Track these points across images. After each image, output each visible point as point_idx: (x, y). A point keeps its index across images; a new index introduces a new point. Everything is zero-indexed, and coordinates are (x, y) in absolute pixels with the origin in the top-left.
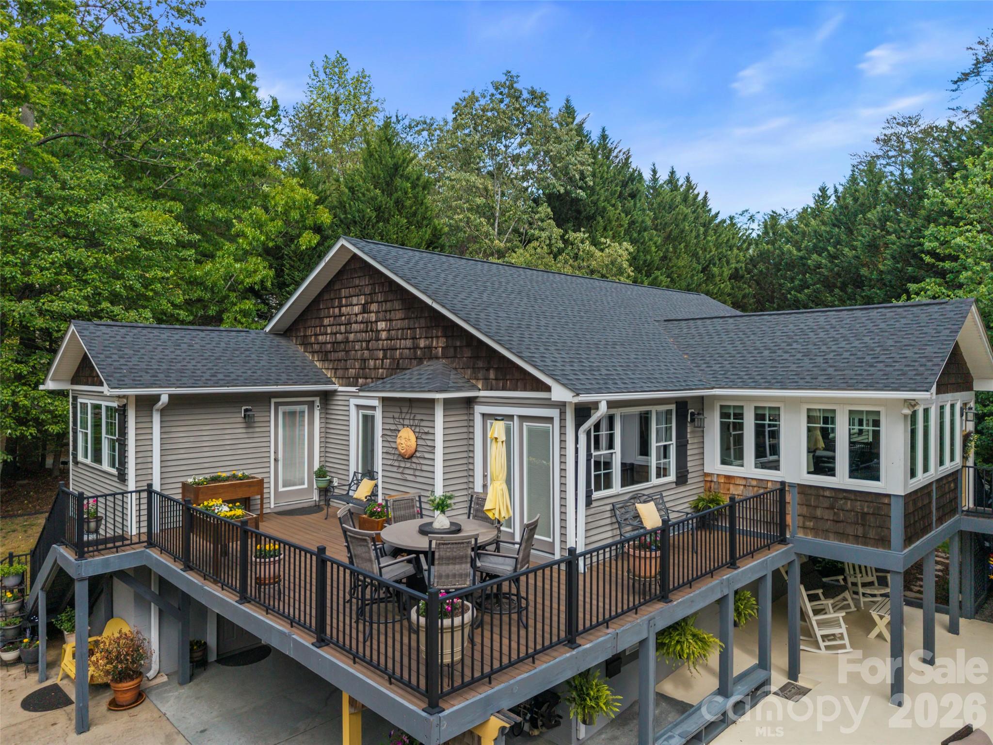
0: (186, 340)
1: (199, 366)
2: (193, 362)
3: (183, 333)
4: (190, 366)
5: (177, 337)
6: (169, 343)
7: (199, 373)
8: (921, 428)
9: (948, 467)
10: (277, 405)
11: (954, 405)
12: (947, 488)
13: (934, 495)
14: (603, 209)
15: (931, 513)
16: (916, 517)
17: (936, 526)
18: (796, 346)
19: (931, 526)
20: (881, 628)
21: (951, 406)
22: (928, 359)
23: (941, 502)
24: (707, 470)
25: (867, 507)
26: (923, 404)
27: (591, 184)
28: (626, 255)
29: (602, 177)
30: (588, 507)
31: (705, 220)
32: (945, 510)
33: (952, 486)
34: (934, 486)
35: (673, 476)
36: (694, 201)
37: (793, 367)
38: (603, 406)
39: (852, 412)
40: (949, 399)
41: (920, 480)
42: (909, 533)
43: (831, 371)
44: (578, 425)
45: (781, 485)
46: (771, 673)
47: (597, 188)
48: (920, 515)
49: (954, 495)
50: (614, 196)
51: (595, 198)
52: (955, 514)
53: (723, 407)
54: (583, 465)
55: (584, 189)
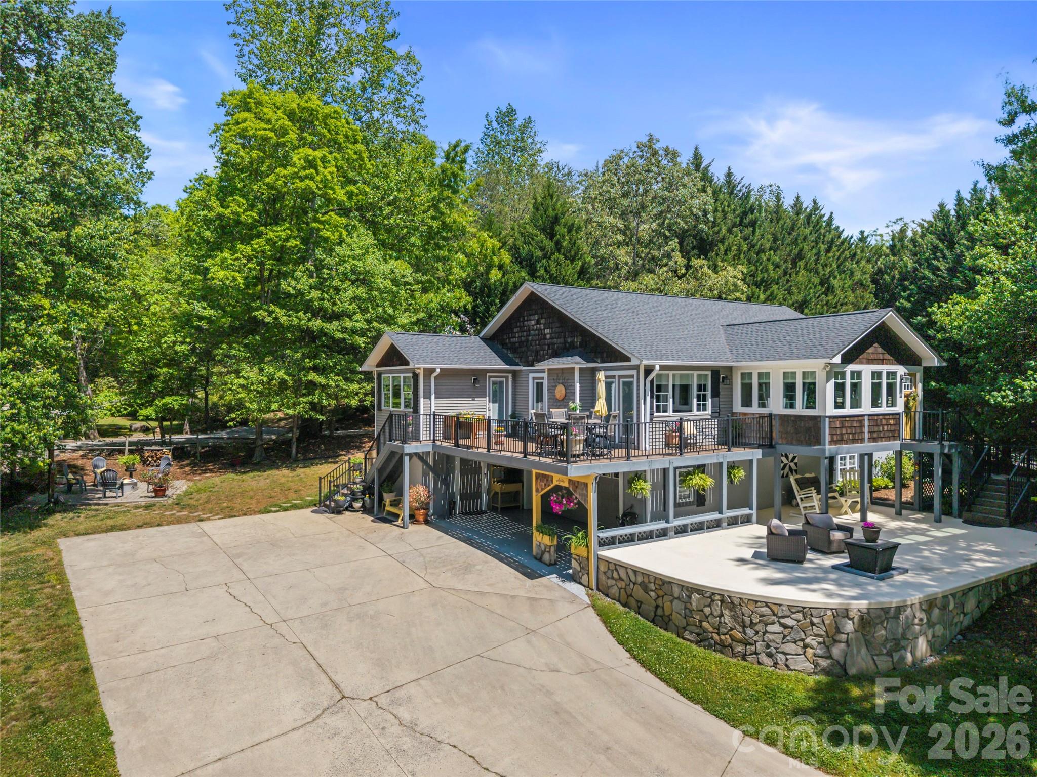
8: (848, 382)
9: (884, 409)
10: (490, 377)
11: (894, 374)
12: (884, 422)
13: (866, 423)
14: (724, 236)
15: (862, 432)
16: (844, 431)
17: (869, 442)
18: (788, 338)
19: (862, 440)
20: (846, 508)
21: (888, 374)
22: (843, 342)
23: (876, 429)
24: (734, 411)
25: (811, 424)
26: (850, 368)
27: (712, 219)
28: (740, 276)
29: (723, 211)
30: (651, 419)
31: (829, 237)
32: (882, 435)
33: (892, 422)
34: (866, 418)
35: (709, 411)
36: (818, 222)
37: (779, 349)
38: (657, 367)
39: (804, 373)
40: (884, 368)
41: (848, 411)
42: (835, 438)
43: (795, 351)
44: (646, 377)
45: (770, 415)
46: (754, 512)
47: (719, 220)
48: (849, 431)
49: (893, 428)
50: (734, 225)
51: (716, 229)
52: (894, 440)
53: (742, 374)
54: (648, 398)
55: (706, 223)
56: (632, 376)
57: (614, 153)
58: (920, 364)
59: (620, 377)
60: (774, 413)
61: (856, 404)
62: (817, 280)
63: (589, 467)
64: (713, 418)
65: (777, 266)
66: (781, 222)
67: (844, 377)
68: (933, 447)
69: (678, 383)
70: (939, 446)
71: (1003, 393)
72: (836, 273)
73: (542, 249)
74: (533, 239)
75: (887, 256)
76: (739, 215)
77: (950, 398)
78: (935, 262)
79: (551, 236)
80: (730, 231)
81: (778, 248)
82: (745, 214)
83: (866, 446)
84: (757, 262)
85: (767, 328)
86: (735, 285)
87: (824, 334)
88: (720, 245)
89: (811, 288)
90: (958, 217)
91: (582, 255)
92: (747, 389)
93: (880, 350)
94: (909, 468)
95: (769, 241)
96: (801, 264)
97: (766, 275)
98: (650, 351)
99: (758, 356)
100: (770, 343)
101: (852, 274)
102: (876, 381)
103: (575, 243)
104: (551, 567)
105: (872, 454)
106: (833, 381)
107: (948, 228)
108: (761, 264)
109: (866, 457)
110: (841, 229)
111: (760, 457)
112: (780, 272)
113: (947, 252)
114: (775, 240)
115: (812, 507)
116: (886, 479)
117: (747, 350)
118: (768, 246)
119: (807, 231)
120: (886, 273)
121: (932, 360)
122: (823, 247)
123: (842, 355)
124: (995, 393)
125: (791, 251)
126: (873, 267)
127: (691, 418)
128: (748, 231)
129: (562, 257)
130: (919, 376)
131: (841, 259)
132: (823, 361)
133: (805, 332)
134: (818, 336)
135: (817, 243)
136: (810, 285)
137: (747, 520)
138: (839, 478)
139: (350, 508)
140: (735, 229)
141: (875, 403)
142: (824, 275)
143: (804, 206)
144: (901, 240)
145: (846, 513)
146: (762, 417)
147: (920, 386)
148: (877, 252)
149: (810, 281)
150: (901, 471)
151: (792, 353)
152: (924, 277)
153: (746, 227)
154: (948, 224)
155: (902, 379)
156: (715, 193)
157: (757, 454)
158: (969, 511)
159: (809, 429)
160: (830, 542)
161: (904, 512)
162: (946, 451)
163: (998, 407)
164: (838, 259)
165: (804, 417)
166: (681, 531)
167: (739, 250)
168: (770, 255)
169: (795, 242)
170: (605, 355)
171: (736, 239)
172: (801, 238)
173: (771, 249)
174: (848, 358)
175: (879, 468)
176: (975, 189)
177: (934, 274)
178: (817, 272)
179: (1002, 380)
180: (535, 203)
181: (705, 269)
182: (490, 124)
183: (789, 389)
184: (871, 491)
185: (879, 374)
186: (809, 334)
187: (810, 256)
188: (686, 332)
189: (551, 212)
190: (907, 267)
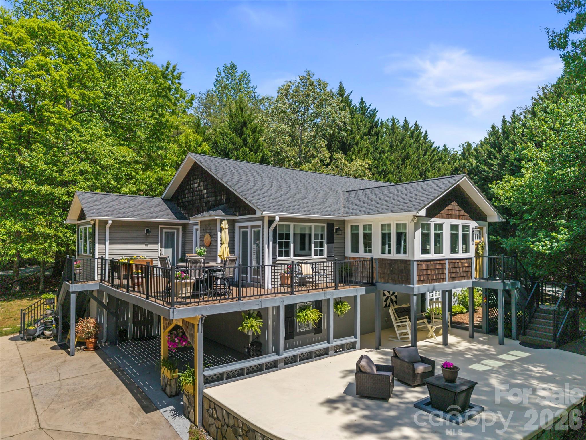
0: (124, 200)
1: (127, 210)
2: (125, 209)
3: (123, 197)
4: (123, 210)
5: (120, 199)
6: (116, 201)
7: (126, 213)
8: (432, 232)
9: (460, 255)
10: (162, 229)
11: (468, 227)
12: (460, 265)
13: (447, 266)
14: (358, 141)
15: (444, 273)
16: (429, 272)
17: (449, 281)
18: (387, 198)
19: (444, 280)
20: (432, 333)
21: (463, 226)
22: (427, 199)
23: (454, 270)
24: (346, 256)
25: (402, 266)
26: (433, 221)
27: (349, 128)
28: (367, 166)
29: (357, 124)
30: (274, 263)
31: (424, 147)
32: (458, 275)
33: (466, 265)
34: (447, 261)
35: (325, 256)
36: (418, 136)
37: (379, 206)
38: (277, 218)
39: (397, 225)
40: (460, 222)
41: (432, 256)
42: (422, 278)
43: (391, 207)
44: (269, 227)
45: (372, 259)
46: (358, 340)
47: (354, 130)
48: (433, 272)
49: (467, 270)
50: (365, 134)
51: (353, 136)
52: (468, 279)
53: (352, 226)
54: (271, 243)
55: (346, 131)
56: (259, 226)
57: (285, 84)
58: (486, 221)
59: (252, 227)
60: (374, 257)
61: (439, 250)
62: (418, 173)
63: (195, 310)
64: (328, 261)
65: (393, 162)
66: (395, 135)
67: (429, 228)
68: (497, 284)
69: (298, 232)
70: (502, 284)
71: (543, 244)
72: (430, 169)
73: (234, 144)
74: (227, 136)
75: (460, 160)
76: (368, 128)
77: (503, 248)
78: (490, 161)
79: (240, 134)
80: (362, 138)
81: (393, 152)
82: (371, 128)
83: (447, 284)
84: (379, 159)
85: (373, 192)
86: (363, 172)
87: (414, 194)
88: (355, 146)
89: (414, 177)
90: (504, 132)
91: (262, 149)
92: (355, 237)
93: (457, 207)
94: (478, 299)
95: (387, 146)
96: (408, 162)
97: (385, 168)
98: (274, 206)
99: (362, 211)
100: (373, 202)
101: (439, 170)
102: (454, 232)
103: (257, 141)
104: (172, 399)
105: (451, 290)
106: (419, 231)
107: (498, 140)
108: (382, 160)
109: (447, 293)
110: (432, 142)
111: (364, 293)
112: (394, 166)
113: (497, 155)
114: (391, 147)
115: (406, 333)
116: (461, 306)
117: (355, 208)
118: (387, 149)
119: (412, 141)
120: (460, 170)
121: (495, 217)
122: (422, 152)
123: (427, 209)
124: (537, 243)
125: (402, 153)
126: (452, 167)
127: (309, 261)
128: (374, 139)
129: (247, 150)
130: (485, 229)
131: (433, 160)
132: (411, 214)
133: (400, 193)
134: (409, 195)
135: (418, 150)
136: (414, 175)
137: (352, 347)
138: (428, 307)
139: (42, 335)
140: (365, 137)
141: (453, 250)
142: (422, 169)
143: (410, 126)
144: (468, 150)
145: (432, 337)
146: (365, 260)
147: (486, 236)
148: (454, 158)
149: (413, 173)
150: (473, 300)
151: (388, 209)
152: (484, 171)
153: (372, 136)
154: (498, 138)
155: (473, 231)
156: (352, 113)
157: (361, 291)
158: (524, 334)
159: (401, 271)
160: (414, 375)
161: (475, 334)
162: (507, 288)
163: (540, 254)
164: (431, 160)
165: (398, 260)
166: (291, 361)
167: (368, 151)
168: (388, 155)
169: (404, 148)
170: (241, 209)
171: (366, 143)
172: (408, 145)
173: (388, 151)
174: (432, 212)
175: (456, 298)
176: (514, 115)
177: (490, 168)
178: (418, 168)
179: (540, 235)
180: (231, 113)
181: (343, 160)
182: (220, 74)
183: (386, 238)
184: (451, 316)
185: (457, 226)
186: (402, 194)
187: (414, 157)
188: (313, 194)
189: (242, 120)
190: (472, 165)
